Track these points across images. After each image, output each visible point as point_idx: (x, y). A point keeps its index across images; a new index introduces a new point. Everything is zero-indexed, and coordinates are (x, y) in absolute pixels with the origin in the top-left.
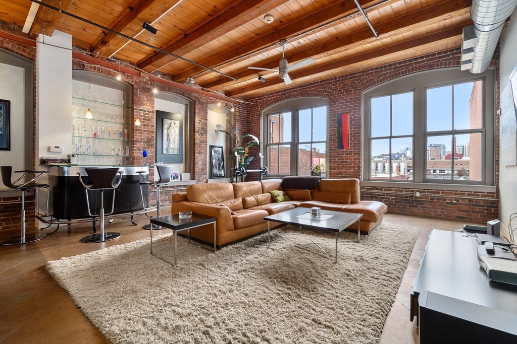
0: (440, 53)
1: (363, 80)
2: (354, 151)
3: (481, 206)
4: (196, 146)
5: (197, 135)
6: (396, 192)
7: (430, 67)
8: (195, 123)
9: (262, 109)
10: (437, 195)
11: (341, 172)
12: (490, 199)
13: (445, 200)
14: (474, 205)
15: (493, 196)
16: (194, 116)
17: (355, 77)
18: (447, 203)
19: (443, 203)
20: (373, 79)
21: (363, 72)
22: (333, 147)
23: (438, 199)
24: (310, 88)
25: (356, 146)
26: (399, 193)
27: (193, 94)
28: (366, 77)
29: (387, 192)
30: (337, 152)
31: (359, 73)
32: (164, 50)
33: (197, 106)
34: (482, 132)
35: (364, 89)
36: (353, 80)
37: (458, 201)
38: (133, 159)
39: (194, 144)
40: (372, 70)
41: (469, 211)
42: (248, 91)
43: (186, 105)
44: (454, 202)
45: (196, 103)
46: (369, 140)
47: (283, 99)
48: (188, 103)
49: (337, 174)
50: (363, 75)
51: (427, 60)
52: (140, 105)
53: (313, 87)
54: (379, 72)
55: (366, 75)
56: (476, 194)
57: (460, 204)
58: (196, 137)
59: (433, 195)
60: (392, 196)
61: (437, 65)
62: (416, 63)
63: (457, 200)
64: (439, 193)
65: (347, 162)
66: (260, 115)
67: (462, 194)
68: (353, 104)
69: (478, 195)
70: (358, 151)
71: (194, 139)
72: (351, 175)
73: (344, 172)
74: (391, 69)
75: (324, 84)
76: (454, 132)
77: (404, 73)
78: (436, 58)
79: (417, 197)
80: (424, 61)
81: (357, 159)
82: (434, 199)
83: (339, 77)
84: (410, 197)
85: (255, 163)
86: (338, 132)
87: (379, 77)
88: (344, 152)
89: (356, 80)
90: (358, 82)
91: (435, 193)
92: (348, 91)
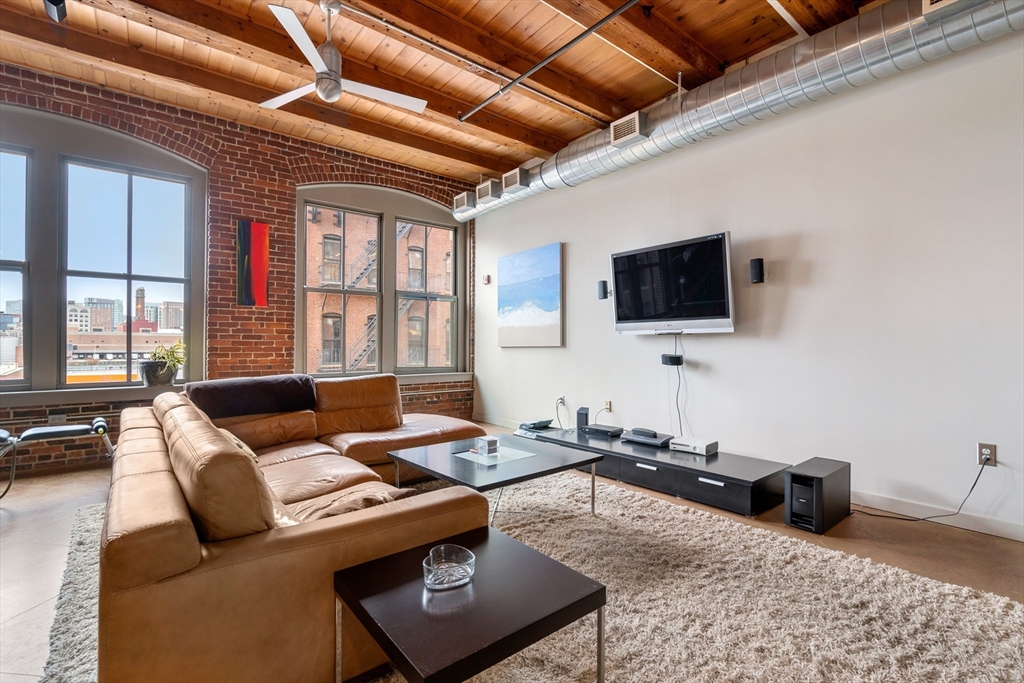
0: (422, 173)
1: (302, 160)
2: (277, 314)
3: (460, 400)
10: (417, 393)
11: (245, 362)
12: (467, 390)
15: (469, 386)
17: (284, 146)
18: (428, 403)
19: (423, 403)
20: (321, 168)
21: (304, 143)
22: (222, 299)
24: (142, 112)
25: (284, 303)
28: (307, 158)
30: (234, 312)
31: (295, 141)
35: (304, 180)
36: (279, 152)
37: (439, 397)
40: (322, 148)
44: (435, 399)
46: (303, 291)
49: (232, 368)
50: (303, 151)
53: (151, 114)
54: (334, 158)
55: (310, 152)
56: (455, 385)
59: (412, 393)
62: (392, 172)
63: (437, 396)
64: (419, 389)
65: (260, 337)
67: (443, 387)
68: (277, 204)
70: (288, 315)
72: (270, 367)
73: (251, 362)
77: (376, 181)
81: (286, 332)
83: (243, 128)
86: (239, 264)
87: (332, 169)
88: (252, 313)
89: (284, 153)
90: (290, 161)
91: (414, 389)
92: (264, 170)
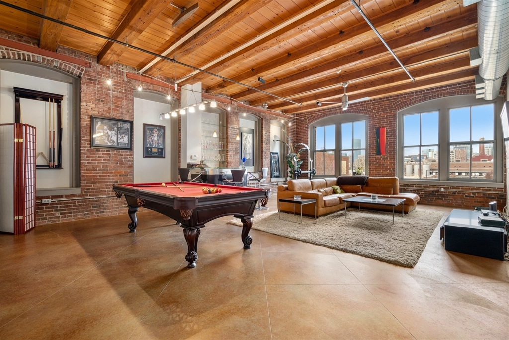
1: (398, 101)
2: (390, 157)
3: (493, 198)
4: (264, 153)
5: (264, 145)
6: (425, 189)
7: (453, 93)
8: (262, 135)
9: (310, 123)
10: (458, 190)
11: (379, 172)
12: (499, 193)
13: (465, 194)
14: (487, 197)
15: (502, 191)
16: (262, 130)
17: (391, 99)
18: (466, 196)
19: (463, 196)
20: (406, 102)
21: (398, 96)
22: (372, 154)
23: (459, 193)
24: (353, 107)
25: (392, 153)
26: (428, 189)
27: (262, 114)
28: (400, 100)
29: (418, 188)
30: (376, 157)
31: (394, 96)
32: (256, 88)
33: (264, 123)
34: (493, 143)
35: (399, 109)
36: (389, 102)
37: (475, 194)
38: (227, 163)
39: (262, 151)
40: (405, 94)
41: (483, 202)
42: (303, 110)
43: (256, 122)
44: (472, 195)
45: (264, 120)
46: (402, 148)
47: (329, 115)
48: (257, 120)
50: (398, 98)
51: (450, 89)
52: (231, 124)
53: (355, 106)
54: (411, 96)
55: (400, 98)
56: (489, 189)
57: (476, 197)
58: (264, 146)
59: (454, 190)
60: (421, 191)
61: (458, 92)
62: (441, 90)
63: (473, 193)
64: (460, 188)
65: (384, 165)
66: (308, 127)
67: (478, 189)
68: (389, 120)
69: (490, 190)
70: (393, 157)
71: (262, 148)
73: (381, 173)
74: (421, 94)
75: (364, 104)
76: (471, 143)
77: (432, 97)
78: (457, 87)
79: (442, 192)
80: (447, 89)
81: (392, 163)
82: (455, 193)
83: (377, 99)
84: (436, 192)
85: (304, 166)
86: (377, 142)
87: (410, 100)
88: (381, 157)
89: (391, 102)
90: (393, 104)
91: (456, 188)
92: (385, 110)
